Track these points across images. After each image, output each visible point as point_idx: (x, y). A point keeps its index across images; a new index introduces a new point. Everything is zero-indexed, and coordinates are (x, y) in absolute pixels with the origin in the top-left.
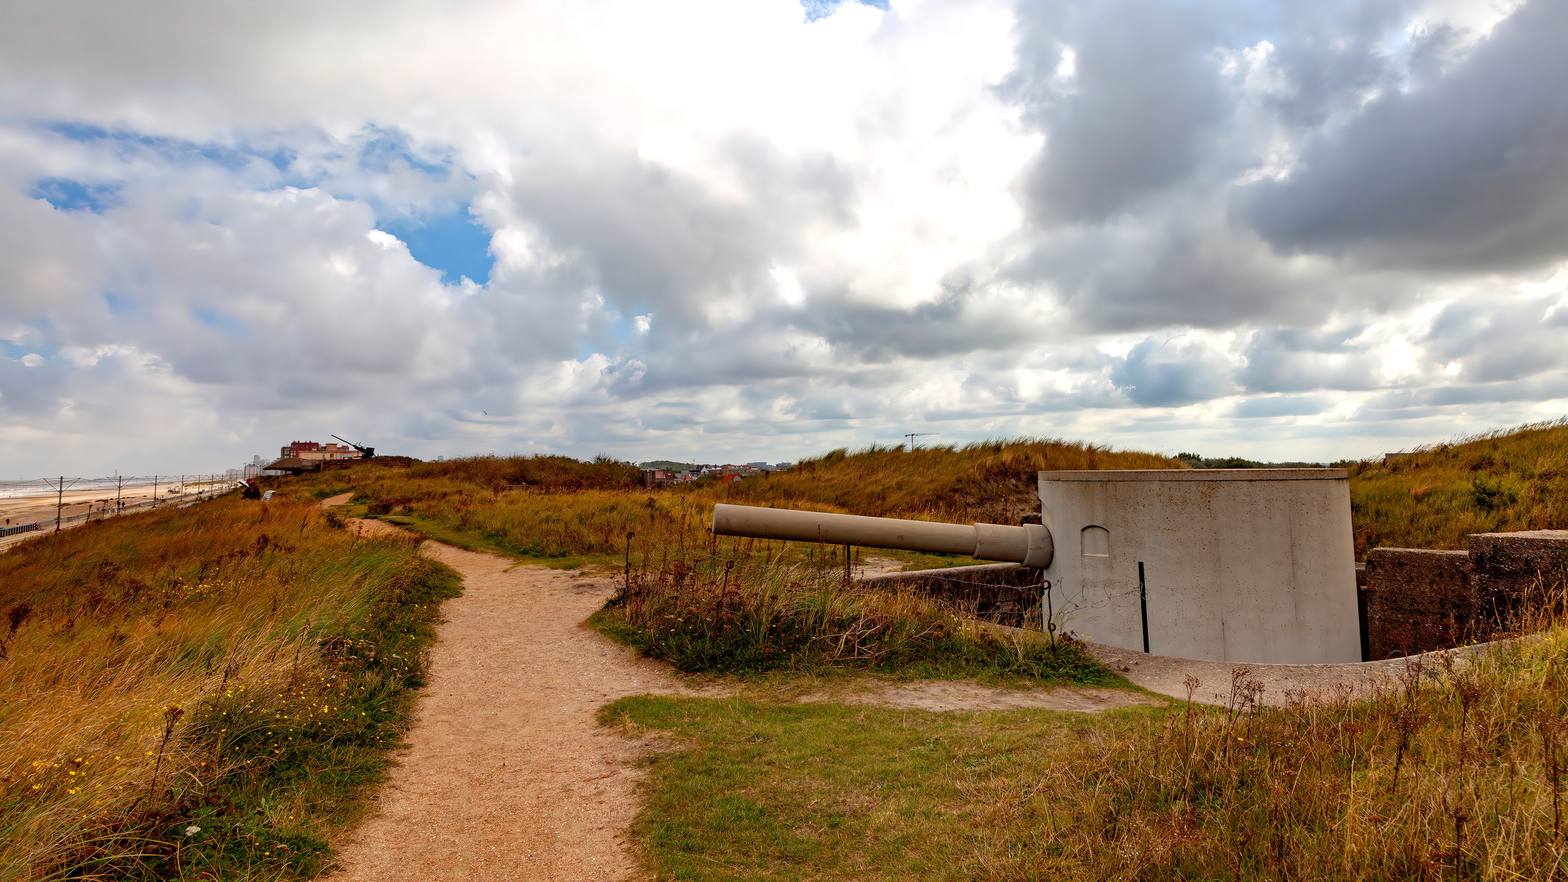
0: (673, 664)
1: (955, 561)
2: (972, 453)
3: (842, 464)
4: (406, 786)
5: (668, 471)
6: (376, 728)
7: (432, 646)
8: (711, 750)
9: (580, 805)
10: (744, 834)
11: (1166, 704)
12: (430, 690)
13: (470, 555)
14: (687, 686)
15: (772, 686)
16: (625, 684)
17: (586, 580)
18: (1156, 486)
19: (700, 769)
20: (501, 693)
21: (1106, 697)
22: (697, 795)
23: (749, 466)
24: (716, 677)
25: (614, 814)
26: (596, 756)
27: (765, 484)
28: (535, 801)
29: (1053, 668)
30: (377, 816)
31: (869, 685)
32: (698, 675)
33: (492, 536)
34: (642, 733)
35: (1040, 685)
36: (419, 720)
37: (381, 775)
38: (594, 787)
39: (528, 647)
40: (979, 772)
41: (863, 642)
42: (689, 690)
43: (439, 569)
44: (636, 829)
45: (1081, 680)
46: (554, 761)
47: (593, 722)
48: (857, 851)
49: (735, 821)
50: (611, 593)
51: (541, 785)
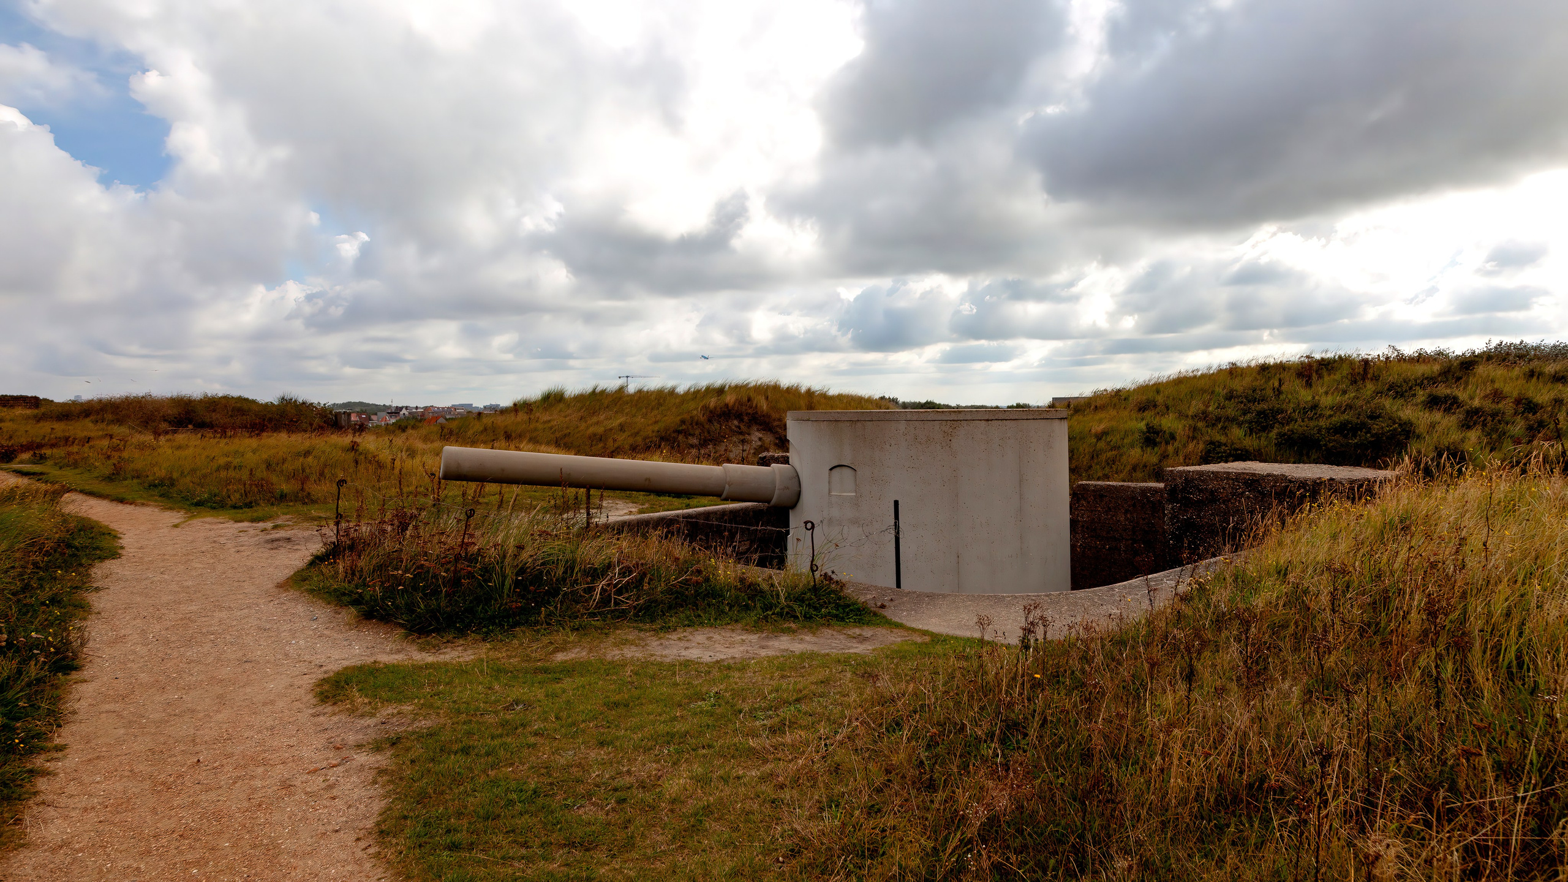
0: (402, 626)
1: (694, 501)
2: (695, 395)
3: (561, 405)
4: (63, 801)
5: (363, 412)
6: (14, 730)
7: (85, 619)
8: (465, 723)
9: (307, 803)
10: (520, 822)
11: (927, 639)
12: (86, 674)
13: (128, 509)
14: (422, 649)
15: (521, 644)
16: (344, 651)
17: (282, 534)
18: (902, 426)
19: (455, 747)
20: (185, 672)
21: (869, 636)
22: (457, 779)
23: (455, 407)
24: (455, 638)
25: (352, 811)
26: (319, 741)
27: (478, 427)
28: (246, 804)
29: (816, 609)
30: (23, 846)
31: (630, 637)
32: (433, 639)
33: (155, 486)
34: (376, 709)
35: (805, 627)
36: (74, 713)
37: (24, 790)
38: (322, 780)
39: (216, 614)
40: (769, 726)
41: (619, 592)
42: (424, 654)
43: (87, 527)
44: (383, 827)
45: (843, 619)
46: (265, 751)
47: (310, 699)
48: (654, 829)
49: (506, 806)
50: (316, 547)
51: (252, 783)
